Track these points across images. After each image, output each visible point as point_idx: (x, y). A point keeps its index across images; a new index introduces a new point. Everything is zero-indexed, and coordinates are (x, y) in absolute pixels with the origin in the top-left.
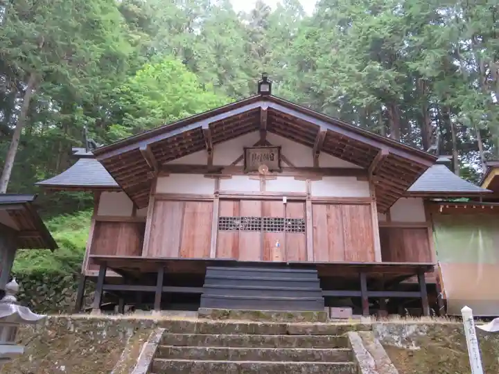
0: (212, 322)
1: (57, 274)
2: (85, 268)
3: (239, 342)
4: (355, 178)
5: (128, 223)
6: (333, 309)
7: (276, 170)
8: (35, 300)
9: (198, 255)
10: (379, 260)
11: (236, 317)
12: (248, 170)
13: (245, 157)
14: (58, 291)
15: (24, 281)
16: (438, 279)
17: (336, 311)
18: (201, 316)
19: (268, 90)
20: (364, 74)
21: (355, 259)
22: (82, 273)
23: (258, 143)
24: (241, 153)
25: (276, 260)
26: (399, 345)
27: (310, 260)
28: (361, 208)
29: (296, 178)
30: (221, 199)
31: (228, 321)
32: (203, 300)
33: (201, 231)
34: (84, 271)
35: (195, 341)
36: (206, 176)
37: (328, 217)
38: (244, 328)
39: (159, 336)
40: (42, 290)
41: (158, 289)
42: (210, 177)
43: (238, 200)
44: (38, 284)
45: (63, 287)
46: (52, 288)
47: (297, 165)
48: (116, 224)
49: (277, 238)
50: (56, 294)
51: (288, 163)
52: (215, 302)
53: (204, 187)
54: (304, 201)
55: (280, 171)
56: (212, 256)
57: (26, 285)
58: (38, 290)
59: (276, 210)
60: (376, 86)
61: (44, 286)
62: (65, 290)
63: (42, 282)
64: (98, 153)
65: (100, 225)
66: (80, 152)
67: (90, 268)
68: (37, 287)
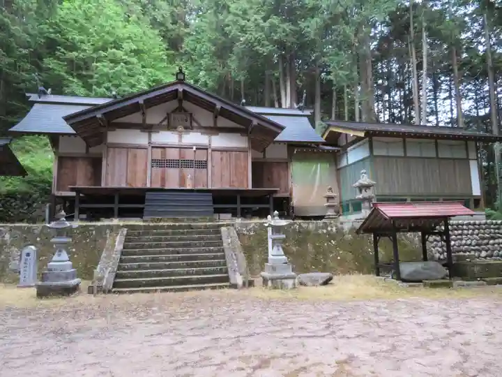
0: (151, 224)
1: (26, 193)
2: (54, 189)
3: (167, 234)
4: (239, 134)
5: (84, 158)
6: (221, 215)
7: (189, 128)
8: (12, 212)
9: (139, 185)
10: (250, 187)
11: (164, 221)
12: (170, 127)
13: (168, 117)
14: (30, 205)
16: (291, 194)
17: (222, 216)
18: (144, 221)
19: (182, 78)
20: (267, 24)
21: (237, 187)
22: (52, 193)
23: (177, 109)
24: (165, 115)
25: (188, 187)
26: (245, 232)
27: (210, 188)
28: (242, 154)
29: (202, 133)
30: (152, 147)
31: (161, 224)
32: (145, 213)
33: (140, 168)
34: (54, 192)
35: (144, 234)
36: (142, 131)
37: (221, 159)
38: (169, 227)
39: (125, 232)
40: (16, 205)
41: (116, 206)
42: (144, 131)
43: (164, 148)
44: (13, 200)
45: (33, 202)
46: (25, 203)
47: (203, 125)
48: (73, 158)
49: (189, 173)
50: (28, 208)
51: (197, 122)
52: (152, 213)
53: (141, 139)
54: (207, 149)
55: (192, 129)
56: (148, 186)
59: (189, 155)
60: (275, 38)
61: (18, 202)
62: (35, 205)
63: (16, 199)
64: (67, 119)
65: (62, 160)
66: (34, 97)
67: (58, 189)
68: (12, 203)
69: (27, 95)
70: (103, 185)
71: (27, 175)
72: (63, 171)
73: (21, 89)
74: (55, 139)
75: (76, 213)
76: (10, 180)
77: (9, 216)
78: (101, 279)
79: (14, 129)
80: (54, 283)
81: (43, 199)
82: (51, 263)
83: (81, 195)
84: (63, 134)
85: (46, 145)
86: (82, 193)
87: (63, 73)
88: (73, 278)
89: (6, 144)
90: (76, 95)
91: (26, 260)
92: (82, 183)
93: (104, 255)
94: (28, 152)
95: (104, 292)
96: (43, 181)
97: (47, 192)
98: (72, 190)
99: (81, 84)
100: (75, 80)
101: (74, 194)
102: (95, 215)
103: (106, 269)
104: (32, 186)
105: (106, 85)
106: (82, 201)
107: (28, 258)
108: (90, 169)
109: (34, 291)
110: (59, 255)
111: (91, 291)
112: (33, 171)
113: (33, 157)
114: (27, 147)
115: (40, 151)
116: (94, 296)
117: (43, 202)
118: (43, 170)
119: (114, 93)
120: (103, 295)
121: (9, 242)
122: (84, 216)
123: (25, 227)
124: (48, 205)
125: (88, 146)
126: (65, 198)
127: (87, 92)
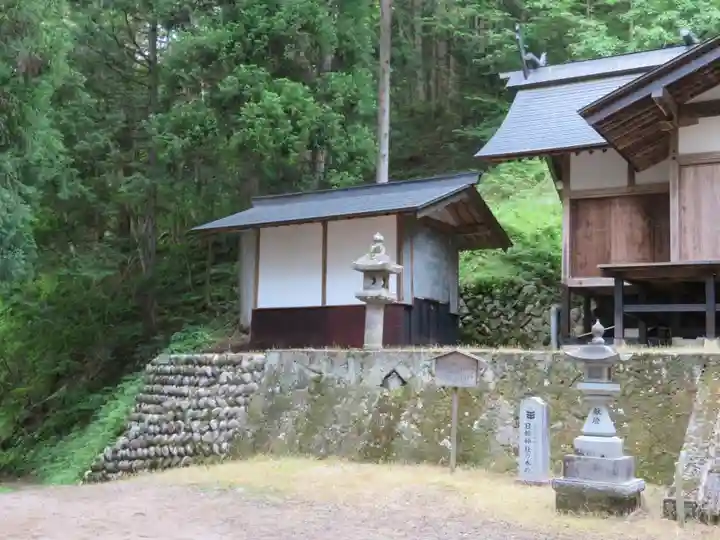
1: (512, 284)
2: (565, 273)
5: (623, 198)
8: (488, 325)
14: (519, 309)
15: (465, 297)
22: (562, 282)
34: (565, 280)
40: (494, 309)
41: (709, 309)
44: (487, 300)
45: (526, 303)
46: (508, 306)
48: (603, 201)
50: (516, 314)
57: (470, 303)
58: (488, 309)
61: (497, 303)
62: (529, 308)
63: (493, 297)
64: (587, 113)
65: (578, 206)
66: (514, 78)
67: (573, 274)
68: (486, 305)
69: (502, 76)
70: (675, 260)
71: (512, 245)
72: (580, 233)
73: (487, 68)
74: (559, 162)
75: (618, 325)
76: (480, 259)
77: (483, 333)
78: (692, 486)
79: (484, 152)
80: (589, 483)
81: (543, 295)
82: (581, 438)
83: (626, 284)
84: (578, 150)
85: (539, 177)
86: (628, 281)
87: (565, 14)
88: (628, 476)
89: (473, 185)
90: (597, 57)
91: (528, 426)
92: (624, 256)
93: (692, 427)
94: (506, 196)
95: (703, 518)
96: (539, 257)
97: (549, 280)
98: (607, 272)
99: (603, 28)
100: (593, 23)
101: (609, 282)
102: (657, 330)
103: (702, 463)
104: (520, 269)
105: (664, 17)
106: (629, 299)
107: (532, 422)
108: (639, 221)
109: (550, 495)
110: (597, 421)
111: (670, 511)
112: (519, 236)
113: (515, 207)
114: (506, 188)
115: (530, 193)
116: (681, 526)
117: (543, 303)
118: (539, 233)
119: (685, 32)
120: (703, 527)
121: (492, 386)
122: (634, 333)
123: (520, 355)
124: (554, 308)
125: (633, 169)
126: (588, 293)
127: (620, 43)
